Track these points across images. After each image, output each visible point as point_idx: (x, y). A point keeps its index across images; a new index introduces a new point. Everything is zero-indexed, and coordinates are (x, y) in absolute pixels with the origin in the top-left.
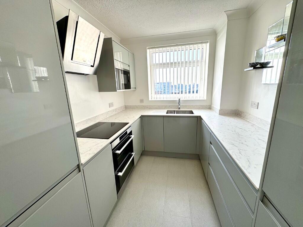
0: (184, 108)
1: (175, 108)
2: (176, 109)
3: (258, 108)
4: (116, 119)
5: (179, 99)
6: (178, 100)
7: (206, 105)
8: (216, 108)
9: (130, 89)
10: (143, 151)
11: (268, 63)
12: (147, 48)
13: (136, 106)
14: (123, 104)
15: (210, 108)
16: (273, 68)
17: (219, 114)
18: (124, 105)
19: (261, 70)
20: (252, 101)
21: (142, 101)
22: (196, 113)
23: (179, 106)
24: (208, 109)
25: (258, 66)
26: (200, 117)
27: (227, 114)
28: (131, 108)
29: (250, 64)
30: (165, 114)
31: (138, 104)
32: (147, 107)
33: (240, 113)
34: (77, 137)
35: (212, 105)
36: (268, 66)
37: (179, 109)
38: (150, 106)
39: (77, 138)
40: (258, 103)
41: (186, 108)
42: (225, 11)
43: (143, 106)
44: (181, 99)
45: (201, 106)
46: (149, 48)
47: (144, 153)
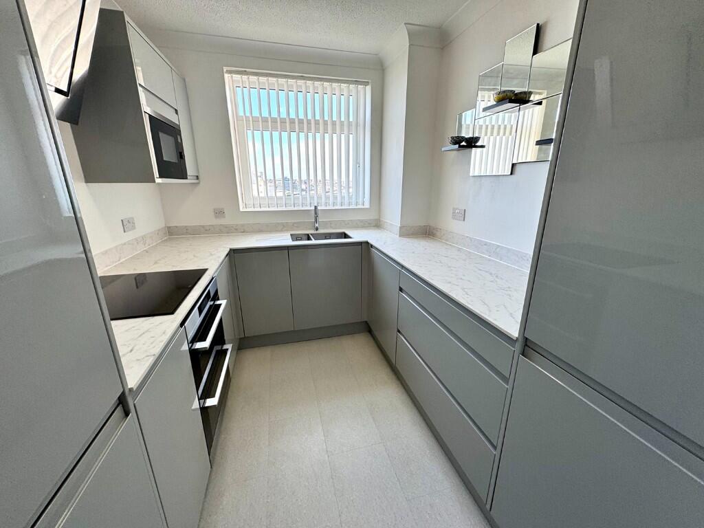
0: (327, 228)
1: (307, 229)
2: (310, 229)
3: (464, 220)
4: (156, 263)
5: (316, 207)
6: (313, 208)
7: (370, 220)
8: (391, 224)
9: (186, 178)
10: (240, 339)
11: (477, 139)
12: (225, 69)
13: (203, 227)
14: (161, 224)
15: (377, 224)
16: (484, 149)
17: (400, 236)
18: (164, 226)
19: (468, 150)
20: (454, 209)
21: (219, 213)
22: (357, 236)
23: (317, 225)
24: (374, 226)
25: (464, 143)
26: (367, 243)
27: (412, 234)
28: (187, 233)
29: (452, 138)
30: (290, 242)
31: (211, 220)
32: (236, 229)
33: (435, 232)
34: (112, 320)
35: (381, 219)
36: (478, 144)
37: (317, 229)
38: (243, 225)
39: (112, 322)
40: (465, 210)
41: (331, 227)
42: (405, 24)
43: (226, 227)
44: (319, 208)
45: (361, 221)
46: (230, 72)
47: (243, 344)
